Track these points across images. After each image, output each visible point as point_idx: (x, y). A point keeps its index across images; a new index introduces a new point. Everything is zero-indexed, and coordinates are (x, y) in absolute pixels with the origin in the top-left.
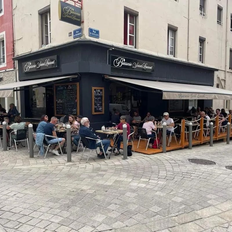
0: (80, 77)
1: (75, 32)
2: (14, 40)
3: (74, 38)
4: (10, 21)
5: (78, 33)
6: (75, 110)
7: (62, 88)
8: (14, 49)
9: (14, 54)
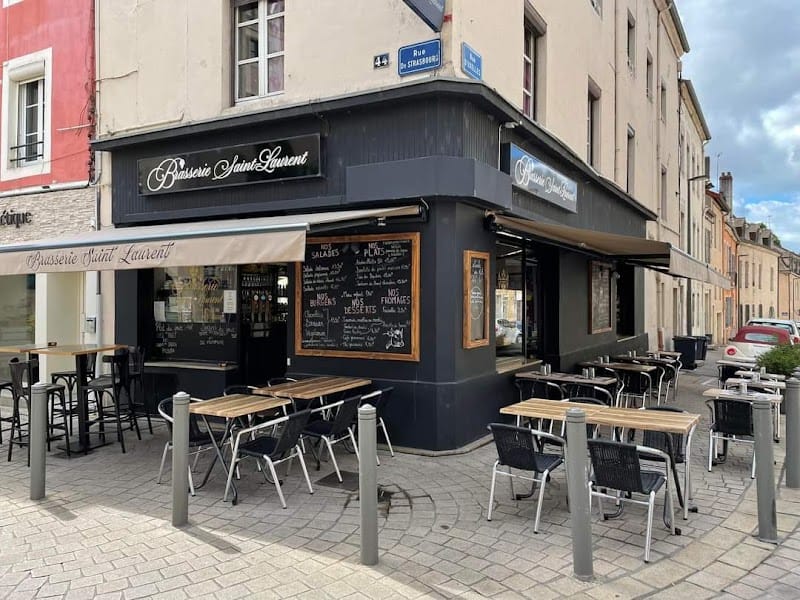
0: (428, 212)
1: (406, 54)
2: (97, 79)
3: (402, 76)
4: (80, 13)
5: (422, 56)
6: (398, 332)
7: (331, 254)
8: (93, 111)
9: (93, 128)
